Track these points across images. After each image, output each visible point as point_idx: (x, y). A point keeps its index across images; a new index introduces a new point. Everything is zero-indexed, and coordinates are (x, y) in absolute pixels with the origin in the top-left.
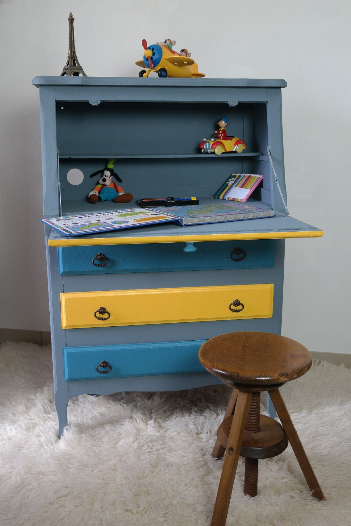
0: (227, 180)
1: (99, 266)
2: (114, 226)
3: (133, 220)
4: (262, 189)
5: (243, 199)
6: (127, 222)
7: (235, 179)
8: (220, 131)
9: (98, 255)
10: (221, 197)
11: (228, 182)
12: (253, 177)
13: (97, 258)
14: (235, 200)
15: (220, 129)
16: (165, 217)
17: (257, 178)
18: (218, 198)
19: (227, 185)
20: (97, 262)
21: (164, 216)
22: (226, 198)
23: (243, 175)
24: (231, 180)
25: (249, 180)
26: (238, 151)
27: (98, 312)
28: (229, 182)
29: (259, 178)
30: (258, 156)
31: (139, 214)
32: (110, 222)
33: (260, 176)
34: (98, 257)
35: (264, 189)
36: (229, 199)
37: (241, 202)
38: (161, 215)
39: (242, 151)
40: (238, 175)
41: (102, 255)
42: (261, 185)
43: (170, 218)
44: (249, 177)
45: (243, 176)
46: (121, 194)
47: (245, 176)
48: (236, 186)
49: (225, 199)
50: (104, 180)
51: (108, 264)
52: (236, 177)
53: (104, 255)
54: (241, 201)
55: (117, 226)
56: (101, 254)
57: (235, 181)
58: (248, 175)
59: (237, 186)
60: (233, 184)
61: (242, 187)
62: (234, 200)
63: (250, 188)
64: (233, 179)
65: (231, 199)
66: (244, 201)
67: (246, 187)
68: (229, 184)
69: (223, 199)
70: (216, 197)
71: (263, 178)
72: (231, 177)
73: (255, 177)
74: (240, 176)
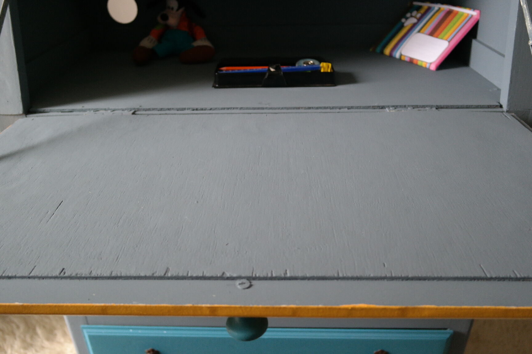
0: (403, 15)
4: (474, 41)
5: (431, 64)
7: (419, 15)
10: (387, 51)
11: (403, 20)
12: (457, 13)
14: (415, 62)
17: (466, 17)
18: (382, 52)
19: (402, 26)
22: (397, 55)
23: (436, 7)
24: (412, 16)
25: (447, 20)
28: (407, 19)
29: (470, 16)
33: (474, 13)
35: (481, 43)
36: (403, 58)
37: (427, 70)
40: (426, 5)
42: (473, 33)
44: (449, 12)
45: (436, 9)
46: (199, 43)
47: (439, 9)
48: (419, 32)
49: (394, 57)
50: (165, 18)
52: (422, 11)
57: (419, 20)
58: (446, 8)
59: (422, 31)
60: (414, 25)
61: (432, 33)
62: (412, 62)
63: (449, 39)
64: (414, 13)
65: (407, 59)
66: (433, 67)
67: (440, 36)
68: (405, 25)
69: (391, 56)
70: (378, 50)
71: (478, 18)
72: (411, 8)
73: (463, 13)
74: (429, 9)
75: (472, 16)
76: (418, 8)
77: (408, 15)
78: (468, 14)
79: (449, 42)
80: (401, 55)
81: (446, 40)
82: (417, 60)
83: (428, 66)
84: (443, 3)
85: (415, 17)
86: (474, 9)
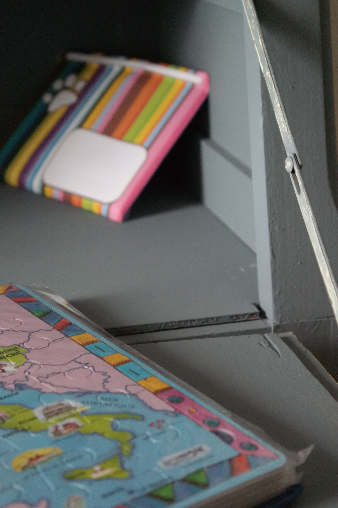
0: (47, 86)
5: (110, 205)
7: (80, 86)
10: (13, 176)
11: (47, 98)
12: (160, 79)
14: (75, 201)
17: (181, 89)
18: (2, 179)
19: (44, 113)
22: (36, 186)
23: (117, 64)
24: (64, 88)
25: (142, 95)
28: (55, 93)
29: (188, 86)
33: (196, 79)
36: (48, 192)
40: (94, 61)
45: (116, 69)
47: (123, 70)
48: (81, 125)
49: (28, 188)
52: (88, 75)
54: (104, 214)
57: (82, 95)
58: (136, 66)
59: (87, 124)
60: (71, 110)
62: (68, 202)
63: (147, 143)
64: (71, 80)
65: (57, 195)
66: (116, 214)
67: (129, 135)
68: (51, 108)
69: (23, 188)
71: (207, 90)
72: (63, 69)
73: (173, 80)
74: (101, 70)
75: (193, 87)
76: (80, 68)
77: (57, 85)
78: (184, 83)
79: (148, 149)
80: (43, 186)
81: (141, 144)
82: (80, 197)
83: (104, 211)
84: (131, 55)
85: (71, 89)
86: (195, 68)
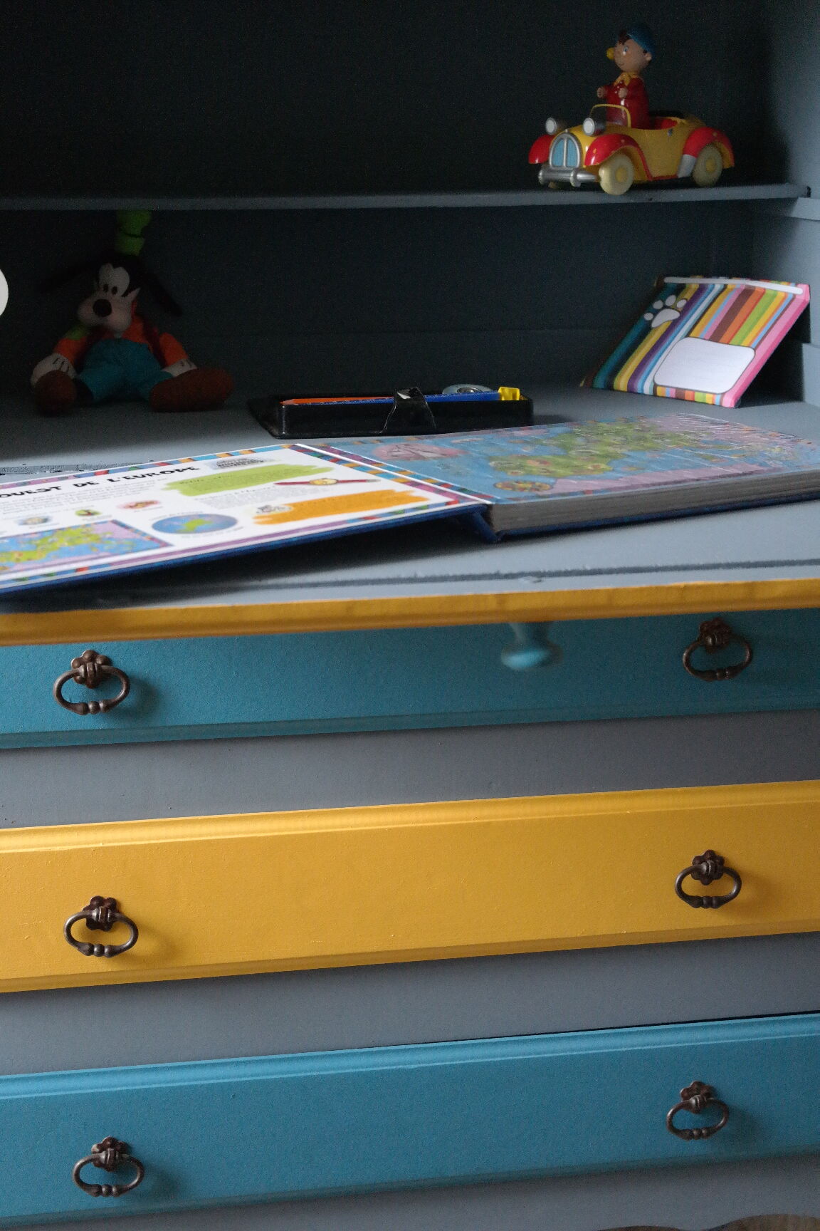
0: (646, 305)
1: (86, 710)
2: (166, 545)
3: (253, 508)
4: (805, 347)
5: (723, 395)
6: (229, 522)
7: (681, 304)
8: (622, 85)
9: (81, 662)
10: (622, 382)
11: (648, 316)
12: (763, 292)
13: (77, 674)
14: (688, 396)
15: (619, 80)
16: (403, 498)
17: (784, 298)
18: (609, 387)
19: (648, 329)
20: (75, 692)
21: (399, 488)
22: (647, 389)
23: (718, 283)
24: (665, 307)
25: (744, 309)
26: (701, 176)
27: (84, 920)
28: (656, 313)
29: (790, 297)
30: (790, 202)
31: (281, 476)
32: (143, 521)
33: (798, 290)
34: (82, 670)
35: (816, 346)
36: (660, 392)
37: (716, 408)
38: (384, 485)
39: (716, 174)
40: (694, 282)
41: (99, 662)
42: (799, 331)
43: (431, 501)
44: (747, 293)
45: (718, 287)
46: (176, 370)
47: (725, 286)
48: (688, 335)
49: (639, 391)
50: (103, 309)
51: (125, 701)
52: (688, 295)
53: (107, 661)
54: (717, 402)
55: (182, 545)
56: (93, 656)
57: (684, 312)
58: (738, 284)
59: (692, 334)
60: (674, 324)
61: (716, 337)
62: (681, 398)
63: (754, 345)
64: (671, 300)
65: (671, 393)
66: (729, 402)
67: (736, 339)
68: (654, 325)
69: (631, 391)
70: (600, 382)
71: (808, 300)
72: (661, 291)
73: (776, 292)
74: (701, 290)
75: (795, 296)
76: (679, 290)
77: (658, 305)
78: (786, 294)
79: (755, 350)
80: (655, 386)
81: (748, 346)
82: (692, 391)
83: (717, 400)
84: (730, 276)
85: (674, 308)
86: (797, 283)
